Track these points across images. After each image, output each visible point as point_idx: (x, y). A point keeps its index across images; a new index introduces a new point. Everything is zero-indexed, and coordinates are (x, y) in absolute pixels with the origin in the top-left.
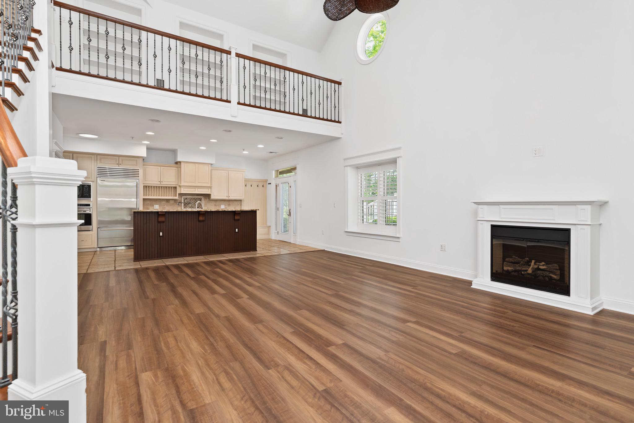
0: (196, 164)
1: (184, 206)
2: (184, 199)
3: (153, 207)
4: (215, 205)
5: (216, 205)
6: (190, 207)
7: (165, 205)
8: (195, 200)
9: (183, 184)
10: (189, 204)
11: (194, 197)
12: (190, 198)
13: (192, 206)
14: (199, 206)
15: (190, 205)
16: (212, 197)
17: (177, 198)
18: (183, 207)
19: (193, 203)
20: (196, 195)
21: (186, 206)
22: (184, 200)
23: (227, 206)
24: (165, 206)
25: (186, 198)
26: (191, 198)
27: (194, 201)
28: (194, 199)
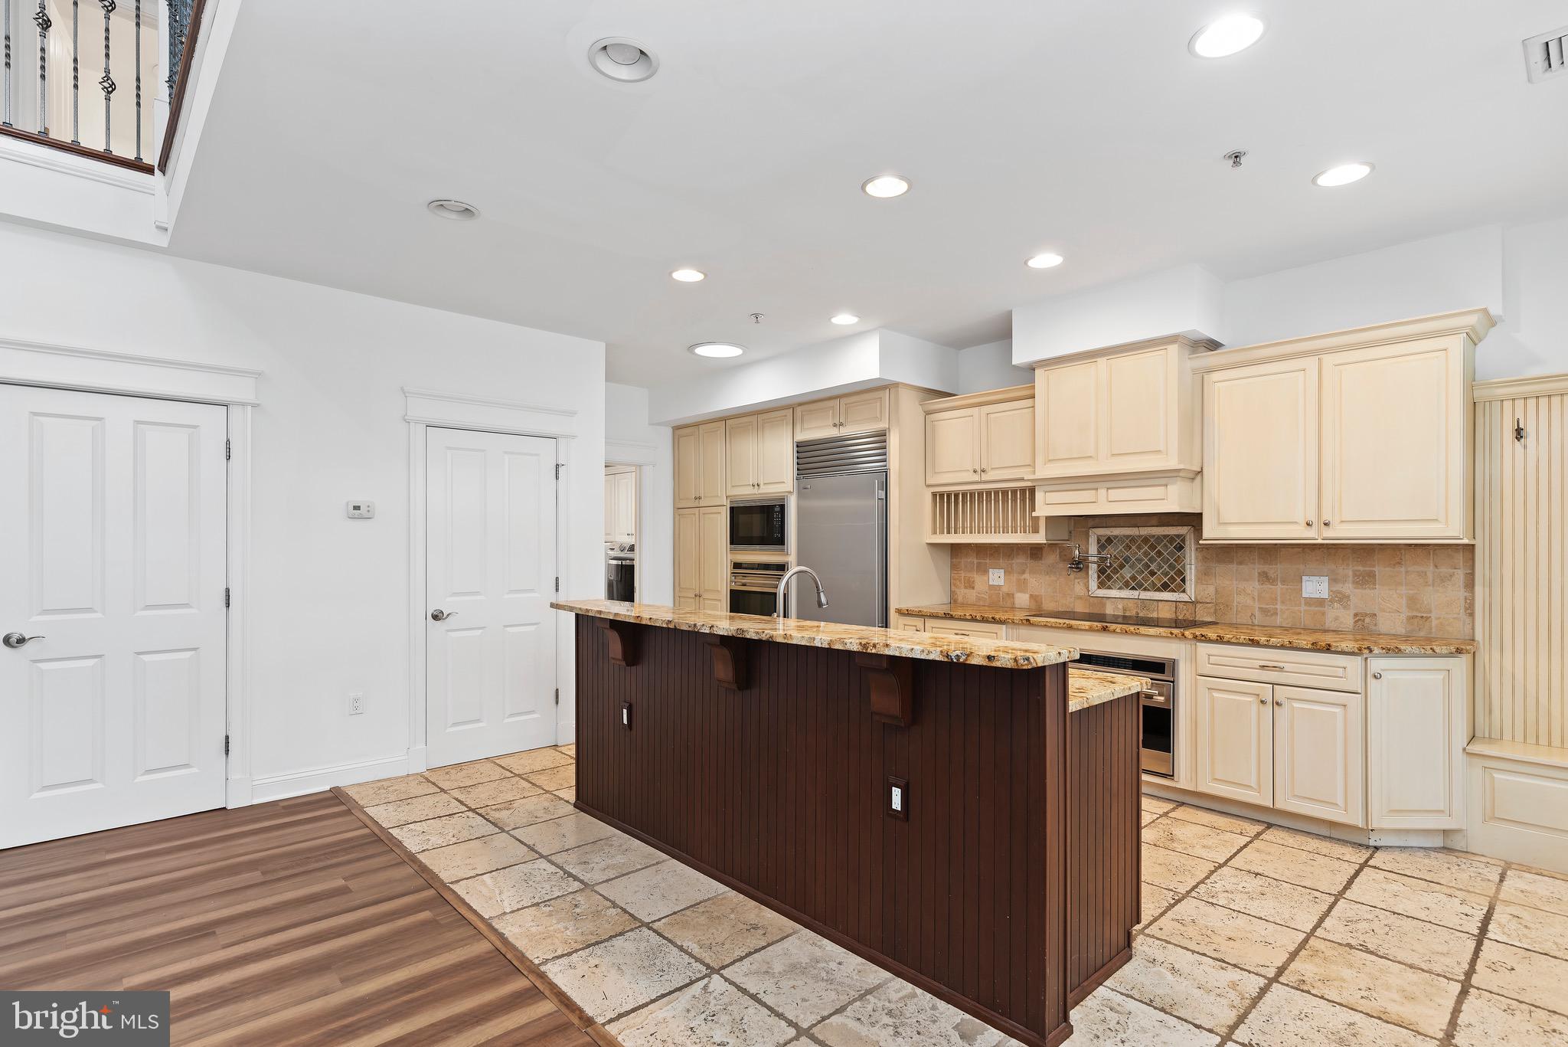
0: (1102, 362)
1: (1099, 577)
2: (1099, 541)
3: (986, 578)
4: (1265, 577)
5: (1271, 574)
6: (1127, 585)
7: (1023, 572)
8: (1152, 547)
9: (1044, 471)
10: (1122, 566)
11: (1145, 531)
12: (1127, 537)
13: (1133, 578)
14: (1172, 579)
15: (1127, 572)
16: (1211, 531)
17: (1040, 538)
18: (1093, 584)
19: (1139, 560)
20: (1154, 521)
21: (1109, 578)
22: (1102, 547)
23: (1348, 588)
24: (1026, 576)
25: (1109, 540)
26: (1133, 539)
27: (1146, 554)
28: (1146, 540)
